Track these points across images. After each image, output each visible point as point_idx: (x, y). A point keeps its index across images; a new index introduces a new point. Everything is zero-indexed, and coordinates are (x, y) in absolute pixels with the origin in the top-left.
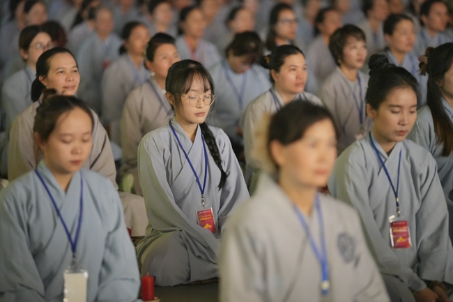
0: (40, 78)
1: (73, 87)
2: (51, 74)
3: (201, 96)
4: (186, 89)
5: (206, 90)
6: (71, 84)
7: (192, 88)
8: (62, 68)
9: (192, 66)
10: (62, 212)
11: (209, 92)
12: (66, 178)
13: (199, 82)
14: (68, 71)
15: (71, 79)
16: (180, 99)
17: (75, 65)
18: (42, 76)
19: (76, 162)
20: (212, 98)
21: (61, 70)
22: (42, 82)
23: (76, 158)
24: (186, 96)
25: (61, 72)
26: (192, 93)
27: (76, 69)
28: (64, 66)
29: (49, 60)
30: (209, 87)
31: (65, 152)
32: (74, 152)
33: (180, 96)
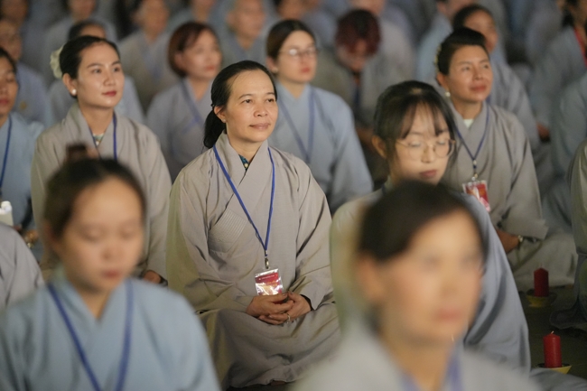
0: (216, 110)
1: (266, 126)
2: (232, 105)
3: (431, 143)
4: (404, 130)
5: (438, 132)
6: (261, 121)
7: (414, 128)
8: (249, 95)
9: (417, 91)
10: (91, 357)
11: (445, 137)
12: (98, 301)
13: (425, 119)
14: (259, 100)
15: (263, 113)
16: (394, 149)
17: (273, 91)
18: (219, 106)
19: (111, 275)
20: (450, 144)
21: (248, 98)
22: (219, 116)
23: (112, 266)
24: (404, 142)
25: (248, 101)
26: (413, 139)
27: (273, 97)
28: (252, 93)
29: (230, 81)
30: (443, 125)
31: (91, 256)
32: (107, 256)
33: (394, 142)
